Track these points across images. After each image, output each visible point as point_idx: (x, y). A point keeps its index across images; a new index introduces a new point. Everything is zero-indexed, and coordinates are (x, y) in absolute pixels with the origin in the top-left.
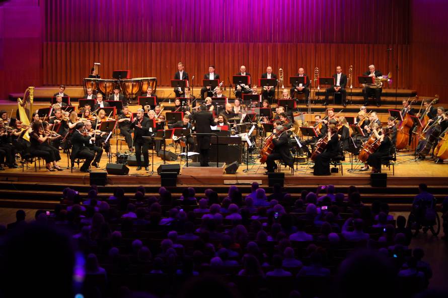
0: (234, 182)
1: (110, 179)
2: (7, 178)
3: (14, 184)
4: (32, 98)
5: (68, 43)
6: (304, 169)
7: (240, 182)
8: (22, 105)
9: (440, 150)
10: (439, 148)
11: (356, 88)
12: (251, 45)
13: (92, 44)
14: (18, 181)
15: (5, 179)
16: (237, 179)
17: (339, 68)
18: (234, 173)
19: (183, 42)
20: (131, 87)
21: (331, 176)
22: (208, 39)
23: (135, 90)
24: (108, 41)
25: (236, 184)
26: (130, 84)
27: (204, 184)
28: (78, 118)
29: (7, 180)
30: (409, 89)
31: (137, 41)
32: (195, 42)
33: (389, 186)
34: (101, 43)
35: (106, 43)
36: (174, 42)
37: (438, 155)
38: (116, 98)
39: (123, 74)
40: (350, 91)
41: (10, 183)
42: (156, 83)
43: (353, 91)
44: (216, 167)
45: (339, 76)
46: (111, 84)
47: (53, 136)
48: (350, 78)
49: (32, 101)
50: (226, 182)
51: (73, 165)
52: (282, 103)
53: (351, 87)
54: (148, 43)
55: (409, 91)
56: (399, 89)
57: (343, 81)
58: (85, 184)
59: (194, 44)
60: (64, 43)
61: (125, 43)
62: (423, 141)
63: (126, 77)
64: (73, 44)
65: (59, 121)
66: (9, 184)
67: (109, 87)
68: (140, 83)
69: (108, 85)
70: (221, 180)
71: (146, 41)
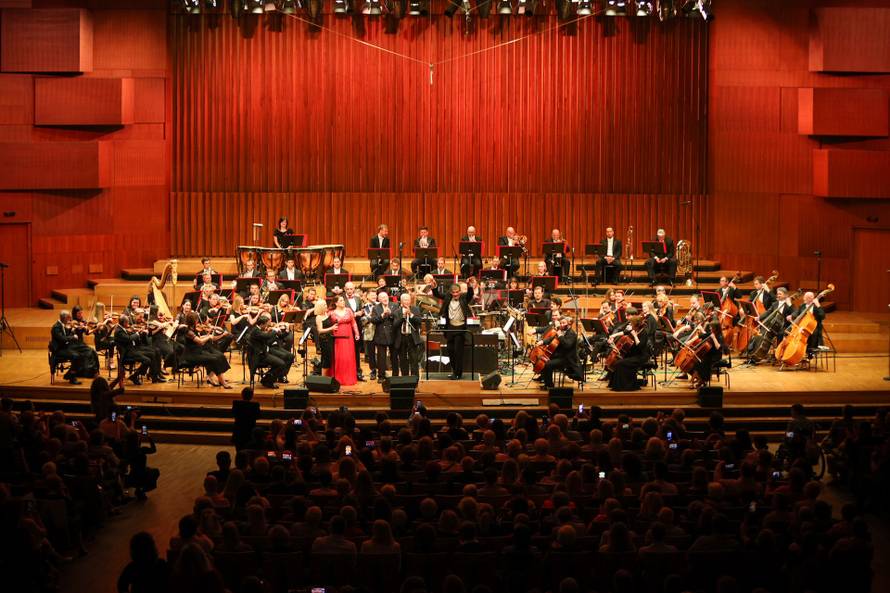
0: (498, 402)
1: (313, 398)
2: (156, 399)
3: (169, 408)
4: (175, 276)
5: (207, 194)
6: (595, 381)
7: (506, 401)
8: (158, 288)
9: (786, 351)
10: (784, 348)
11: (638, 258)
12: (478, 195)
13: (242, 195)
14: (173, 402)
15: (152, 399)
16: (502, 397)
17: (609, 229)
18: (496, 389)
19: (377, 191)
20: (308, 260)
21: (639, 392)
22: (413, 188)
23: (315, 263)
24: (267, 192)
25: (501, 405)
26: (307, 256)
27: (453, 406)
28: (245, 306)
29: (155, 402)
30: (708, 259)
31: (309, 191)
32: (394, 191)
33: (725, 406)
34: (256, 195)
35: (263, 194)
36: (363, 191)
37: (784, 358)
38: (291, 276)
39: (296, 240)
40: (629, 263)
41: (161, 405)
42: (343, 253)
43: (634, 263)
44: (471, 381)
45: (610, 243)
46: (279, 255)
47: (217, 334)
48: (629, 243)
49: (175, 281)
50: (486, 402)
51: (252, 378)
52: (537, 282)
53: (632, 258)
54: (326, 195)
55: (711, 263)
56: (701, 259)
57: (617, 249)
58: (275, 406)
59: (393, 194)
60: (201, 195)
61: (292, 194)
62: (758, 339)
63: (300, 245)
64: (214, 195)
65: (216, 310)
66: (160, 407)
67: (276, 260)
68: (321, 253)
69: (274, 256)
70: (479, 399)
71: (322, 191)
